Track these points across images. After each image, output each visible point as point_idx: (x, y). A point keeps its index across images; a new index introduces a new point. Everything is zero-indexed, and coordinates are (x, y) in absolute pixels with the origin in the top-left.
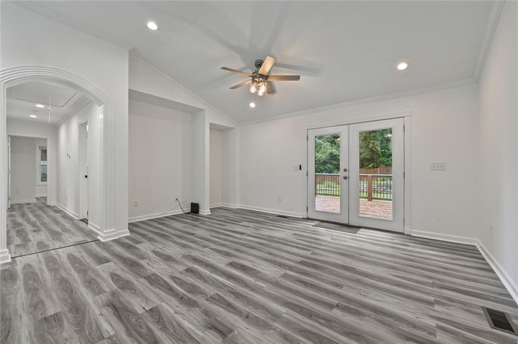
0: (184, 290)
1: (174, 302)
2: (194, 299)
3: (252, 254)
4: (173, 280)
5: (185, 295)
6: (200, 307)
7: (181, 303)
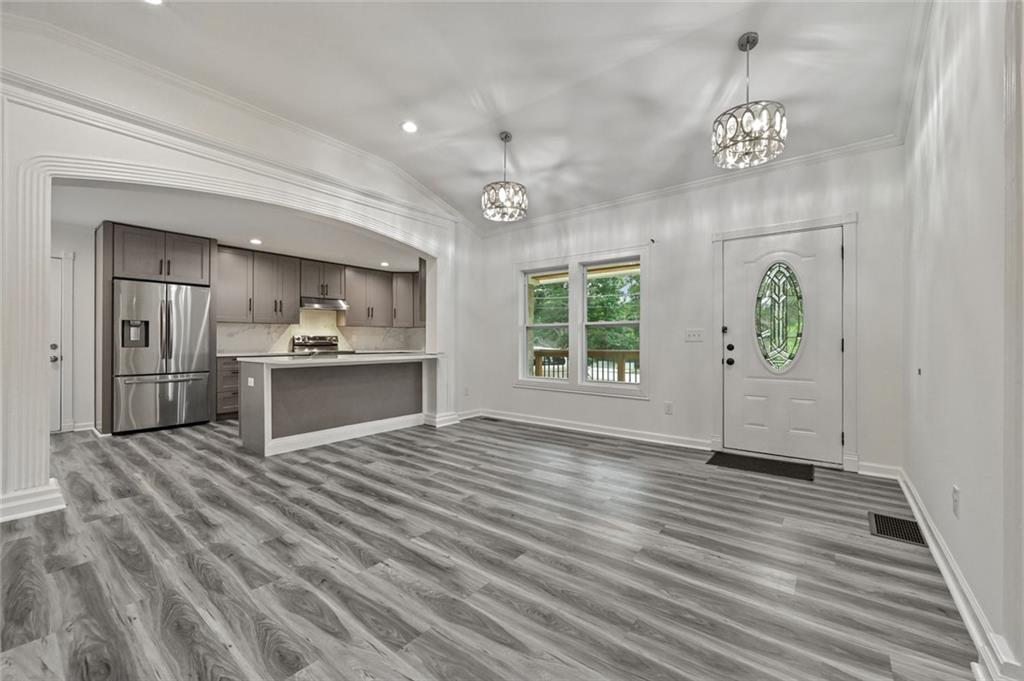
0: (315, 596)
1: (338, 576)
2: (301, 579)
4: (342, 627)
5: (317, 587)
6: (296, 566)
7: (327, 572)
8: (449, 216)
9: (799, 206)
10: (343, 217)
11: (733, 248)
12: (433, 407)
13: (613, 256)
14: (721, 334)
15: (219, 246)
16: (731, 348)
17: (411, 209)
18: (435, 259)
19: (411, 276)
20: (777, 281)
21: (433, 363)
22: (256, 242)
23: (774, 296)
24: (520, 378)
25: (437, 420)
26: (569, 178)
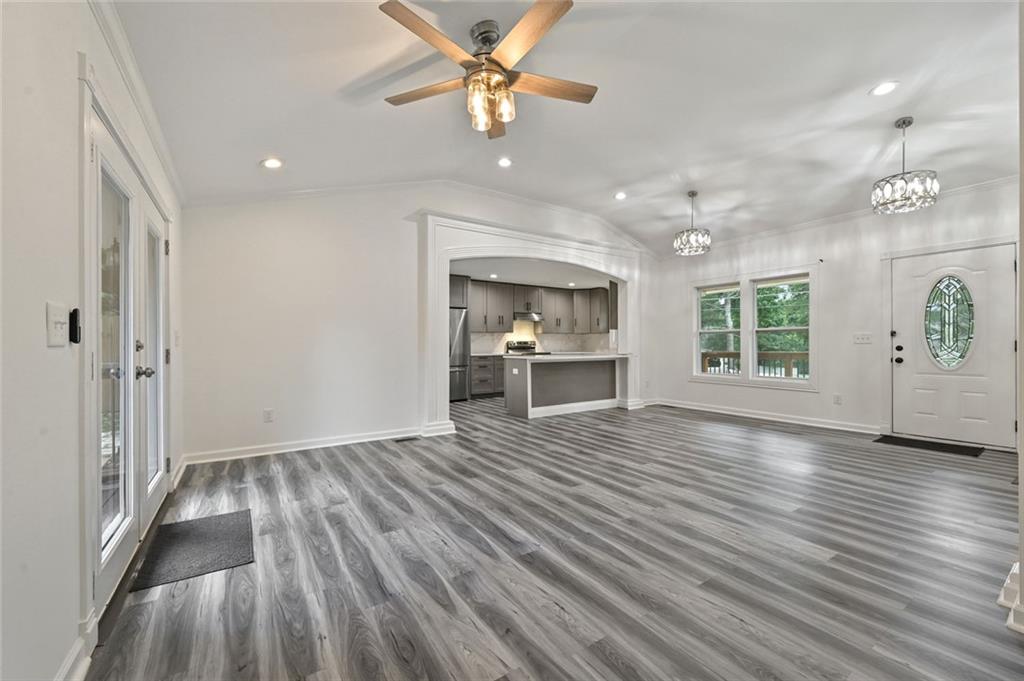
3: (538, 494)
8: (635, 249)
9: (971, 227)
10: (571, 260)
11: (900, 265)
12: (625, 393)
13: (782, 274)
14: (890, 337)
15: (472, 280)
16: (899, 348)
17: (611, 248)
18: (625, 282)
19: (588, 292)
20: (947, 292)
21: (625, 361)
22: (494, 277)
23: (945, 305)
24: (695, 373)
25: (629, 404)
26: (744, 216)
